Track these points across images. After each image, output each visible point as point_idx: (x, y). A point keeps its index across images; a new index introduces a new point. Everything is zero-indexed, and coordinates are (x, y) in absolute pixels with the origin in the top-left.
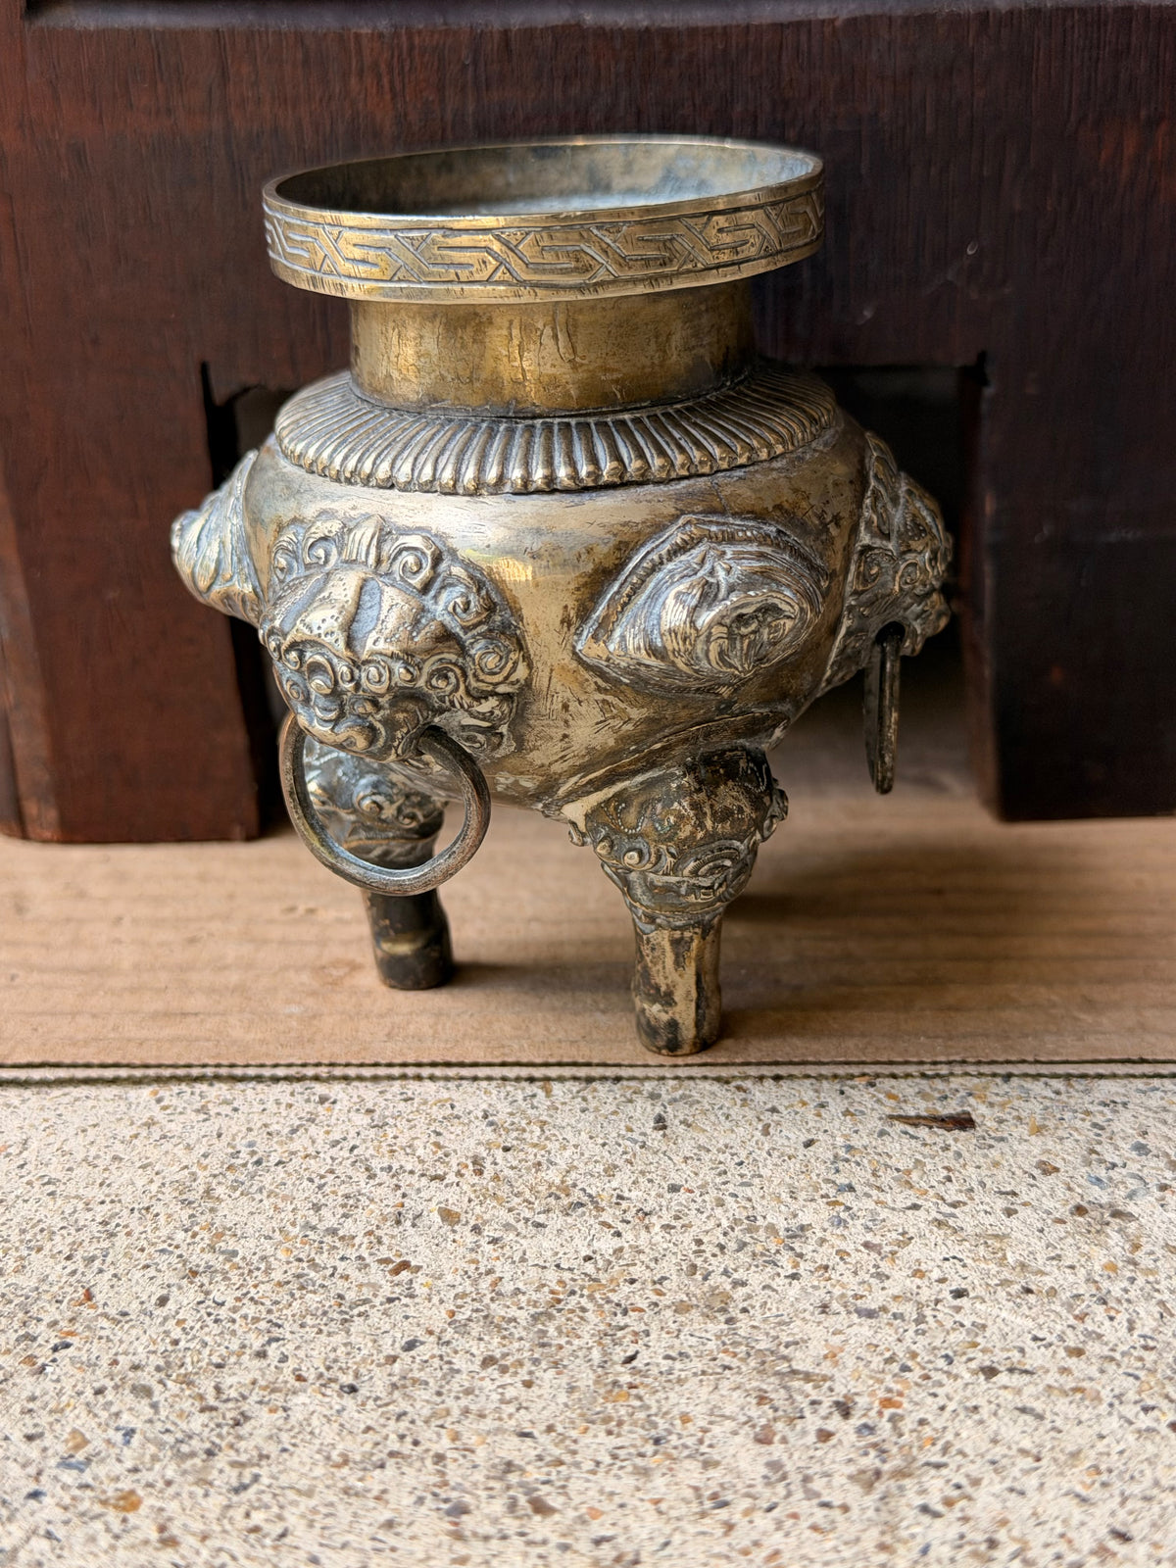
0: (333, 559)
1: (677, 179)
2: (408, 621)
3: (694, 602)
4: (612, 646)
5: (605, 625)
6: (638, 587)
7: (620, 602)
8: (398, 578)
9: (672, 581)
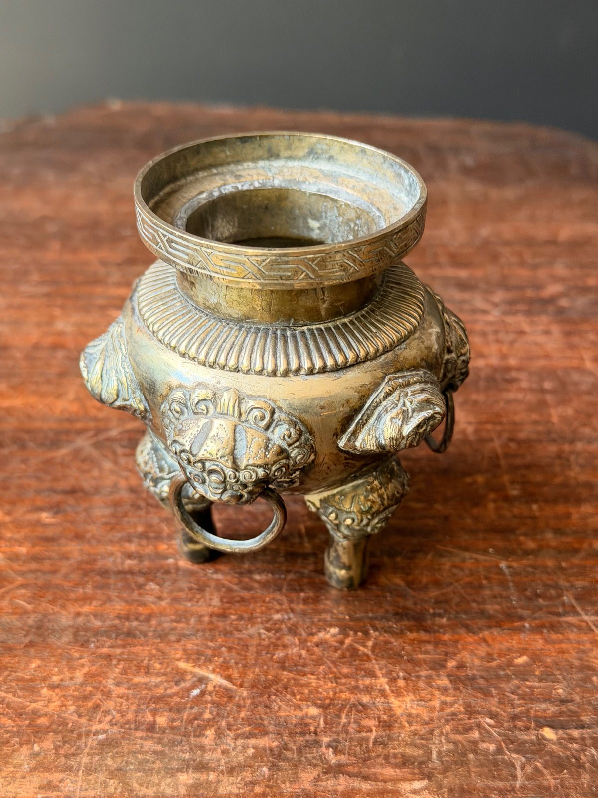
0: (212, 410)
1: (316, 153)
2: (263, 446)
3: (400, 423)
4: (358, 444)
5: (355, 434)
6: (369, 417)
7: (362, 424)
8: (252, 423)
9: (386, 411)
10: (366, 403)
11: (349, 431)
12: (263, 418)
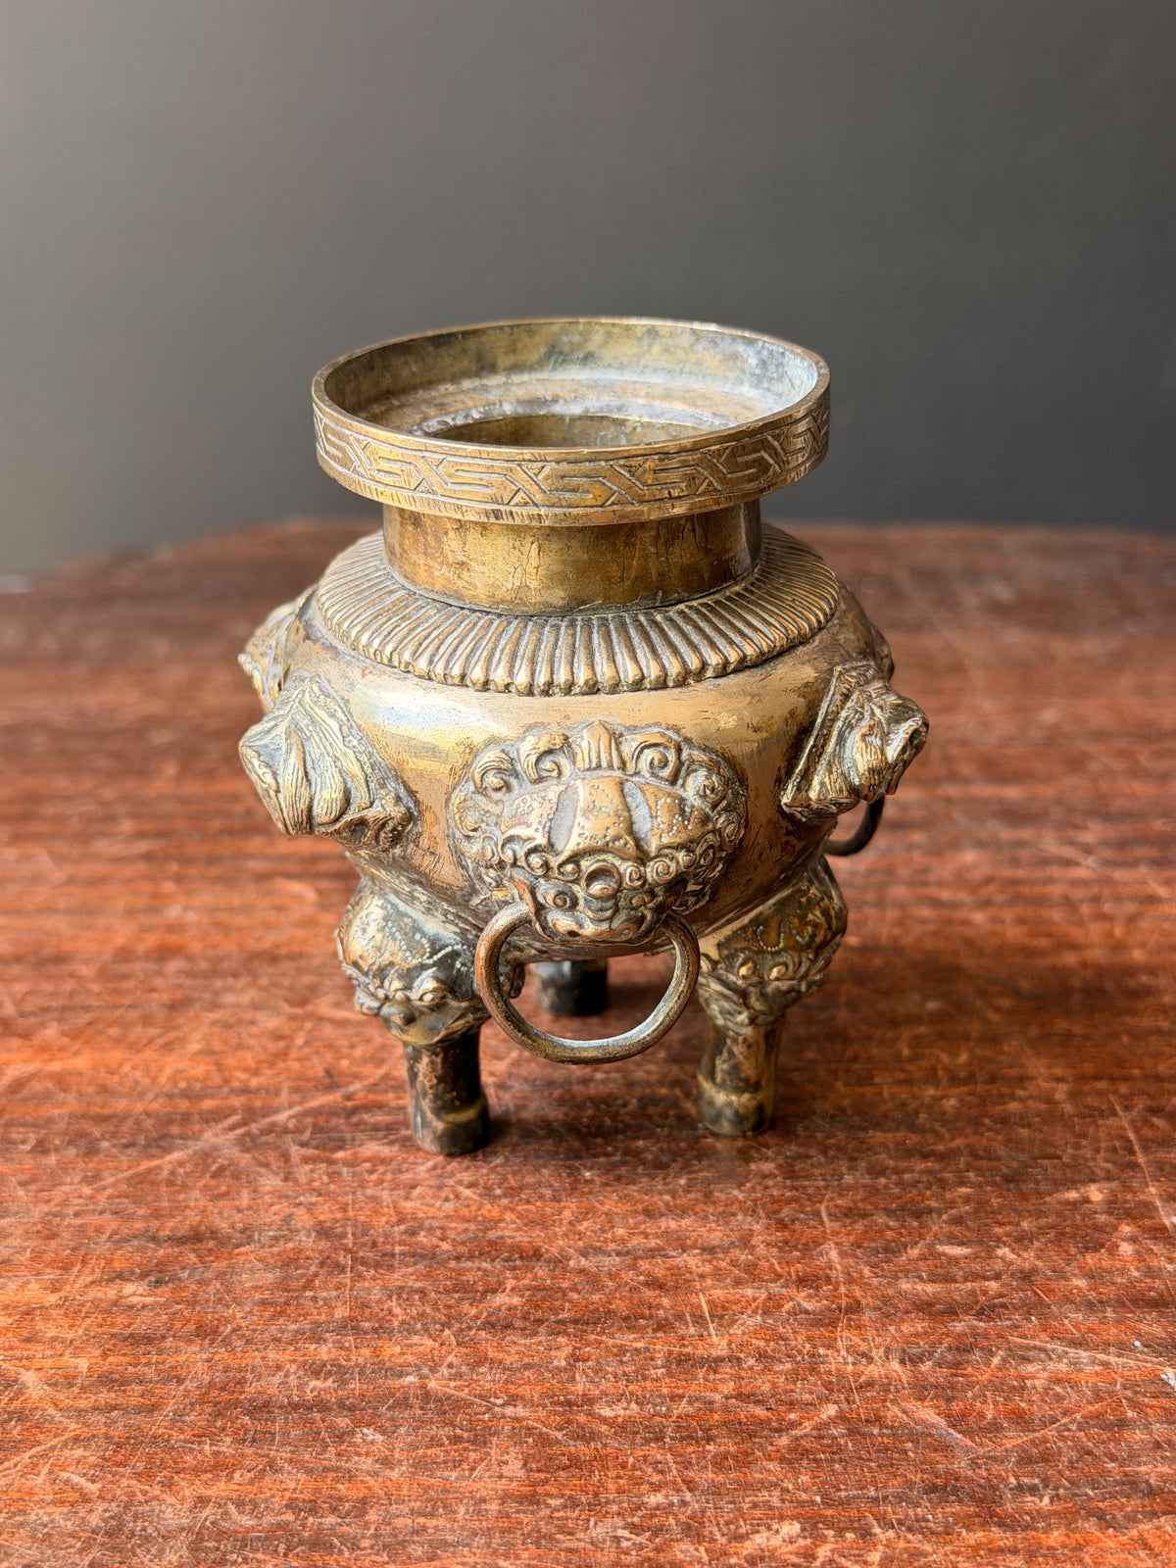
0: (567, 767)
1: (561, 353)
2: (676, 811)
4: (813, 794)
5: (807, 776)
6: (827, 738)
7: (817, 753)
8: (647, 775)
9: (850, 726)
10: (817, 714)
11: (797, 771)
12: (665, 764)
